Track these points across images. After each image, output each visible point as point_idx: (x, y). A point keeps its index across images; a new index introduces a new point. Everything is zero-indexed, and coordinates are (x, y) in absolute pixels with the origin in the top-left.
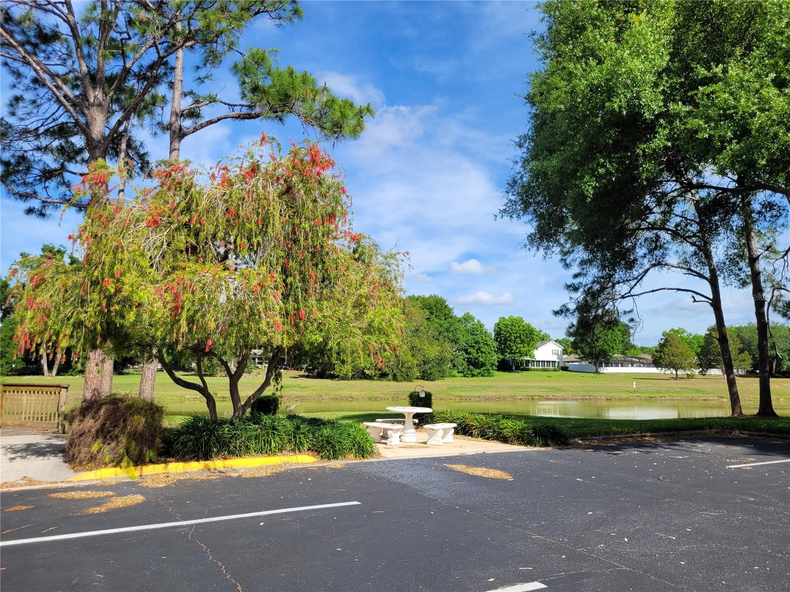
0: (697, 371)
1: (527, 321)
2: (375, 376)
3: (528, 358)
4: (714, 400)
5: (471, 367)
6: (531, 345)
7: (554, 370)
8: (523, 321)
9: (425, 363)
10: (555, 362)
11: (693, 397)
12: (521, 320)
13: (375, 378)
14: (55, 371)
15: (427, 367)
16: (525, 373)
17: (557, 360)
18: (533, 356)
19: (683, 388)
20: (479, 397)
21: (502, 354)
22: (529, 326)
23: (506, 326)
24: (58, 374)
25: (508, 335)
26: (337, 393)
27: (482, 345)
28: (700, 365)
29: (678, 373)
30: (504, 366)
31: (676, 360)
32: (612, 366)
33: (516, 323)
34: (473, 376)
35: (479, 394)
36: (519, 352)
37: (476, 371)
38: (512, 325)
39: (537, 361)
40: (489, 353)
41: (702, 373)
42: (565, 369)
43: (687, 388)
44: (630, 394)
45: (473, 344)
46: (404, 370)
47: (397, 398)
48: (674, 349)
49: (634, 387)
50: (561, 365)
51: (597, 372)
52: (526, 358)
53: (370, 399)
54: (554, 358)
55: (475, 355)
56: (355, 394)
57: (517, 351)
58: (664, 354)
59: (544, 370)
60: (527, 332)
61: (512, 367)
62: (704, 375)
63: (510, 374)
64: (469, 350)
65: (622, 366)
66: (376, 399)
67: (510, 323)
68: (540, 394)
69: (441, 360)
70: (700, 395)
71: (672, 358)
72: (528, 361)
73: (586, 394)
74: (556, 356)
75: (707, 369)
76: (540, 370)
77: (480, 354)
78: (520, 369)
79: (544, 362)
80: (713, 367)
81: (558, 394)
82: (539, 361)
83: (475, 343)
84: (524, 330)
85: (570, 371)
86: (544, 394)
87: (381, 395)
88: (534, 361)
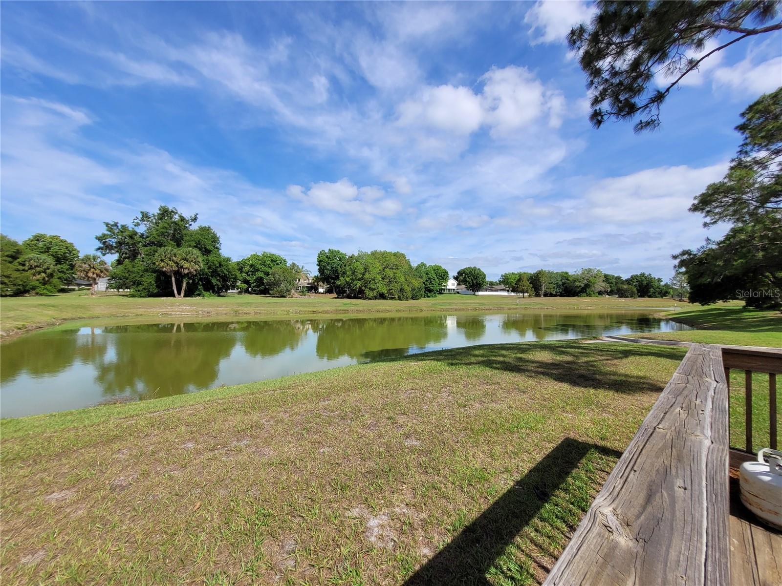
5: (427, 292)
6: (445, 280)
7: (455, 294)
10: (455, 289)
14: (182, 294)
16: (444, 295)
18: (446, 286)
24: (185, 296)
33: (440, 268)
38: (437, 269)
39: (447, 289)
42: (459, 293)
48: (524, 283)
50: (457, 291)
51: (474, 294)
52: (444, 288)
58: (519, 285)
60: (444, 273)
71: (523, 287)
74: (454, 286)
76: (449, 294)
79: (451, 289)
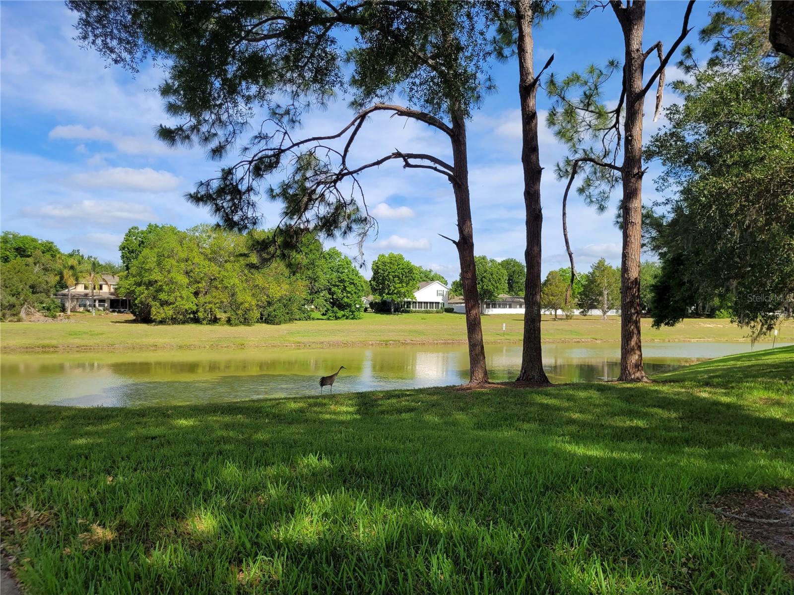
0: (577, 312)
1: (407, 258)
2: (204, 319)
3: (409, 300)
4: (588, 342)
5: (335, 309)
6: (411, 284)
7: (437, 312)
8: (403, 259)
9: (270, 304)
10: (438, 303)
11: (565, 339)
12: (401, 258)
13: (205, 322)
15: (271, 309)
16: (405, 315)
17: (441, 301)
18: (414, 297)
19: (559, 330)
20: (322, 343)
21: (381, 295)
22: (408, 263)
23: (384, 263)
25: (386, 273)
26: (138, 341)
27: (347, 284)
28: (580, 306)
29: (558, 313)
30: (382, 308)
31: (554, 300)
32: (499, 307)
33: (396, 261)
34: (337, 318)
35: (322, 339)
36: (399, 292)
37: (340, 313)
38: (391, 263)
39: (419, 303)
40: (355, 293)
41: (583, 313)
42: (450, 310)
43: (562, 330)
44: (499, 337)
45: (337, 283)
46: (239, 312)
47: (217, 346)
48: (553, 288)
49: (504, 329)
50: (446, 306)
52: (406, 300)
53: (181, 347)
54: (439, 299)
55: (340, 295)
56: (161, 341)
57: (396, 291)
58: (544, 293)
59: (427, 312)
60: (406, 271)
61: (390, 309)
62: (585, 315)
63: (388, 316)
64: (333, 289)
65: (510, 307)
66: (189, 347)
67: (389, 261)
68: (397, 338)
69: (290, 300)
70: (574, 337)
71: (551, 298)
72: (409, 303)
73: (450, 337)
74: (441, 297)
75: (588, 309)
76: (422, 312)
77: (345, 294)
78: (400, 311)
79: (427, 303)
80: (595, 307)
81: (419, 338)
82: (421, 303)
83: (339, 281)
84: (403, 269)
85: (455, 313)
86: (401, 339)
87: (196, 343)
88: (416, 303)
